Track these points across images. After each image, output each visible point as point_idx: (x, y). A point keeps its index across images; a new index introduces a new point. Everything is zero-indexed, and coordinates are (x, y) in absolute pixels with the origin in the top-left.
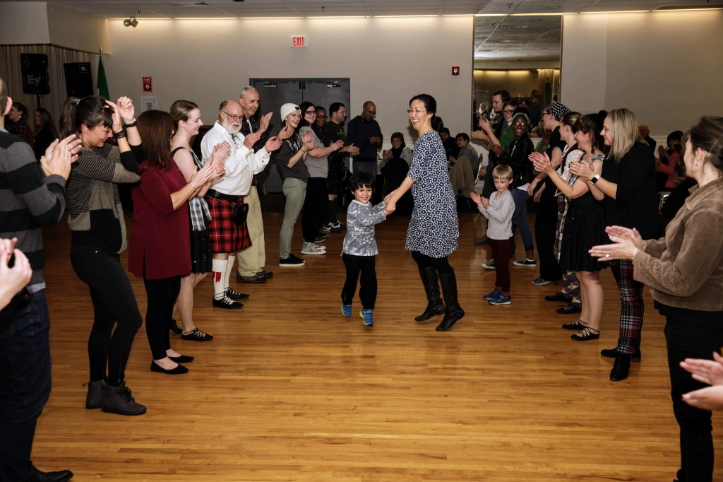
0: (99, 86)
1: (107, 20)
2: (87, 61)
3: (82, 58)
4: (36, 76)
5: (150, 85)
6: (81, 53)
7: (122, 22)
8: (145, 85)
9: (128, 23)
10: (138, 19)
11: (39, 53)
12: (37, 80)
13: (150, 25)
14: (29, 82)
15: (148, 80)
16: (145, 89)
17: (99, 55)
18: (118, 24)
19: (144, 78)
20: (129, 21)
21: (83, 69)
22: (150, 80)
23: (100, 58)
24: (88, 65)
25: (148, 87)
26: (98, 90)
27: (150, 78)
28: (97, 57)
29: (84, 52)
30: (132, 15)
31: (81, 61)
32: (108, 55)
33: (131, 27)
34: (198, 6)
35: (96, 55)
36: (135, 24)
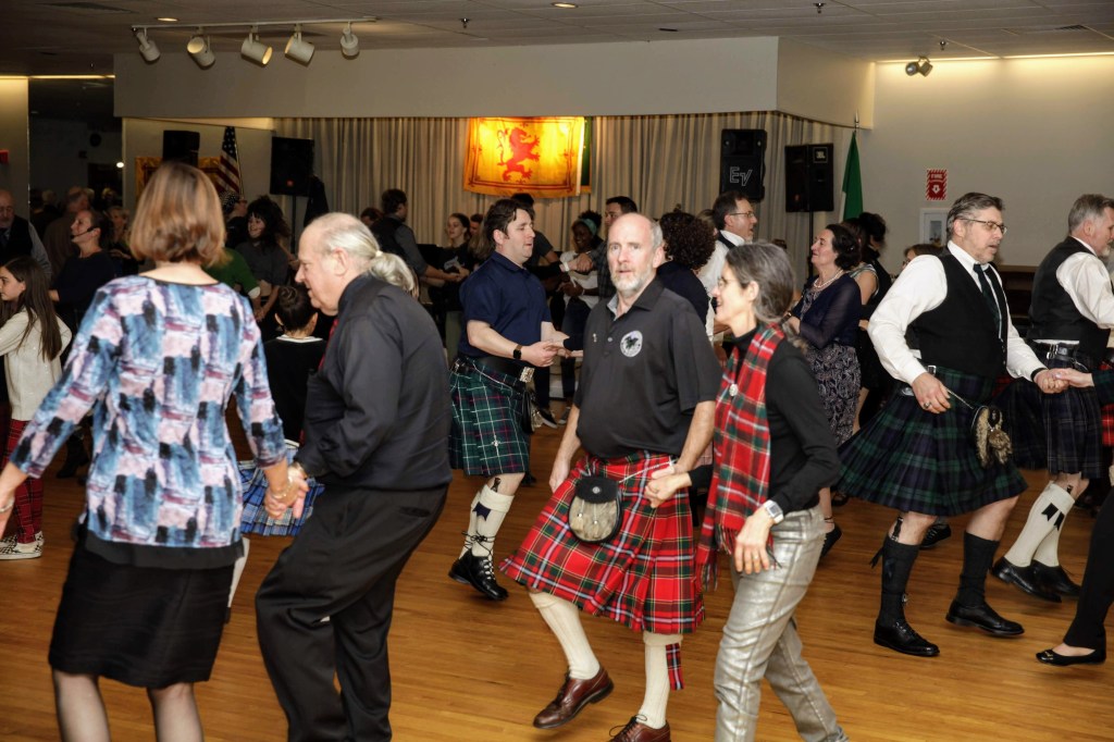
0: (846, 188)
1: (873, 65)
2: (827, 140)
3: (819, 136)
4: (744, 170)
5: (942, 186)
6: (817, 127)
7: (904, 66)
8: (931, 186)
9: (914, 69)
10: (933, 61)
11: (745, 127)
12: (745, 177)
13: (958, 72)
14: (732, 180)
15: (940, 176)
16: (932, 195)
17: (853, 130)
18: (892, 71)
19: (930, 173)
20: (916, 64)
21: (820, 155)
22: (944, 177)
23: (854, 136)
24: (829, 149)
25: (936, 189)
26: (844, 195)
27: (943, 173)
28: (847, 136)
29: (822, 123)
30: (923, 53)
31: (817, 140)
32: (867, 131)
33: (919, 75)
34: (1067, 31)
35: (845, 129)
36: (926, 70)
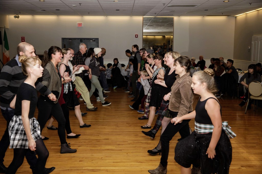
0: (4, 40)
1: (7, 16)
5: (24, 40)
7: (14, 16)
8: (22, 40)
9: (16, 17)
10: (19, 16)
13: (24, 18)
18: (12, 17)
19: (22, 37)
26: (4, 41)
27: (24, 37)
28: (4, 29)
30: (17, 14)
32: (8, 29)
34: (42, 11)
35: (3, 28)
36: (18, 17)
